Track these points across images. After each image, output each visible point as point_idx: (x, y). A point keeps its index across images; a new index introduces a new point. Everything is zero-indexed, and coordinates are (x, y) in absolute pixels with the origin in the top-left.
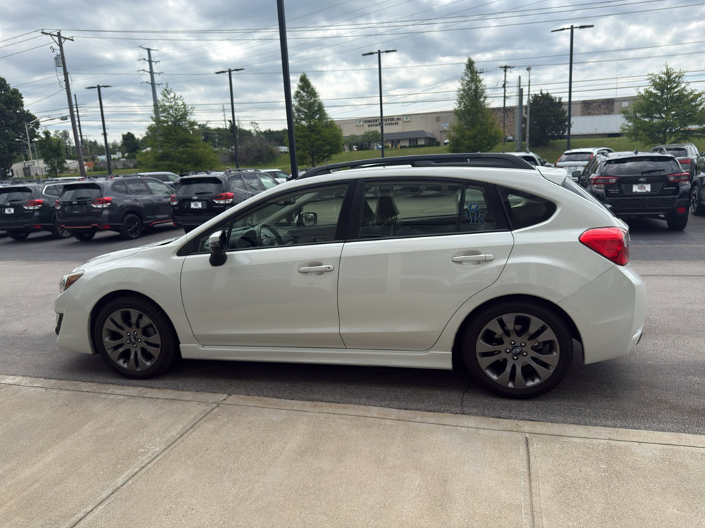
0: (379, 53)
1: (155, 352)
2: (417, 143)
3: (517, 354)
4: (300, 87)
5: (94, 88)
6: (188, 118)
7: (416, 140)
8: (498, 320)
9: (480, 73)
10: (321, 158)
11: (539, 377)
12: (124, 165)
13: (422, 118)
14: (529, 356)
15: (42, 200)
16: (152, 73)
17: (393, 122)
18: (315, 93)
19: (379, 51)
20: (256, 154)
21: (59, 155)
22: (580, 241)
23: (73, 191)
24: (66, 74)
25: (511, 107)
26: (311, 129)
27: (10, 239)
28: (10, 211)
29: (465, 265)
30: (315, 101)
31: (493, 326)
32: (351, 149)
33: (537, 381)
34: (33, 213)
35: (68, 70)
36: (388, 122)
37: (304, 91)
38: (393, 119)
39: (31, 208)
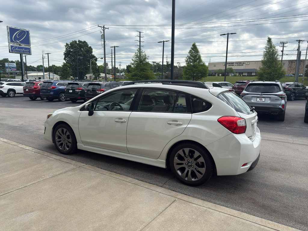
0: (228, 34)
1: (70, 145)
2: (251, 74)
3: (190, 166)
4: (192, 48)
5: (113, 47)
6: (146, 60)
7: (251, 73)
8: (182, 150)
9: (286, 43)
10: (198, 79)
11: (198, 178)
12: (125, 78)
13: (255, 63)
14: (194, 167)
15: (82, 88)
16: (140, 41)
17: (241, 64)
18: (198, 51)
19: (228, 33)
20: (175, 76)
21: (99, 72)
22: (218, 121)
23: (92, 86)
24: (104, 42)
25: (302, 60)
26: (194, 66)
27: (70, 102)
28: (71, 91)
29: (172, 126)
30: (197, 54)
31: (181, 152)
32: (218, 75)
33: (197, 179)
34: (78, 93)
35: (105, 40)
36: (238, 64)
37: (194, 50)
38: (241, 63)
39: (78, 91)
